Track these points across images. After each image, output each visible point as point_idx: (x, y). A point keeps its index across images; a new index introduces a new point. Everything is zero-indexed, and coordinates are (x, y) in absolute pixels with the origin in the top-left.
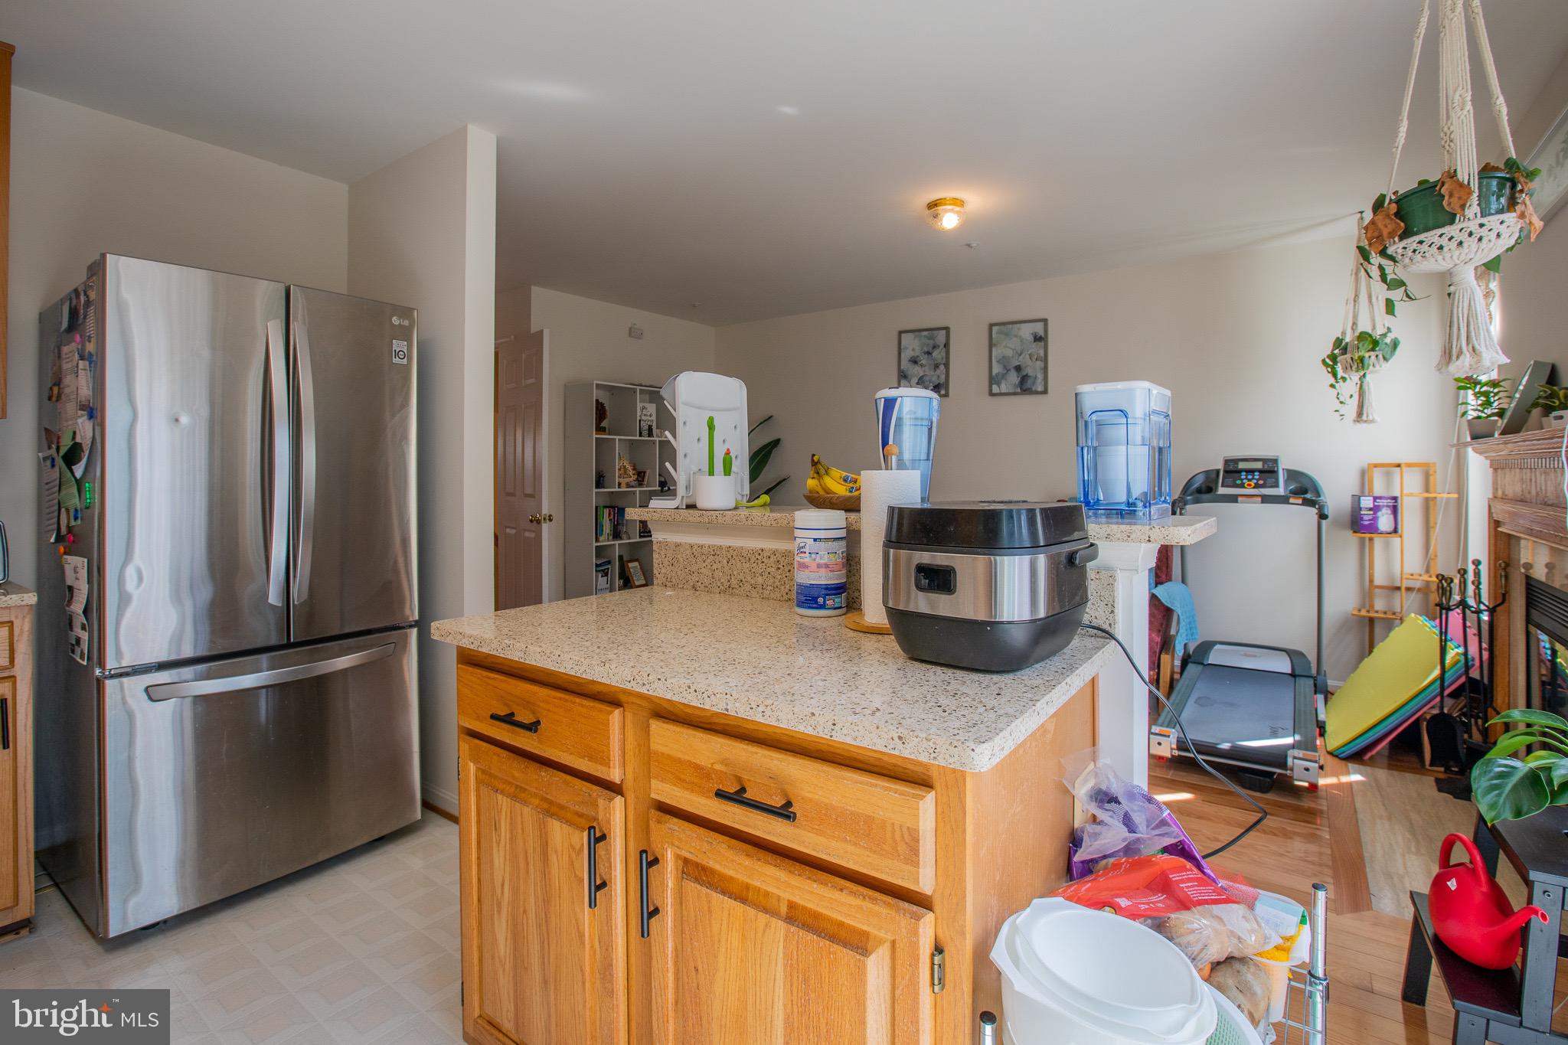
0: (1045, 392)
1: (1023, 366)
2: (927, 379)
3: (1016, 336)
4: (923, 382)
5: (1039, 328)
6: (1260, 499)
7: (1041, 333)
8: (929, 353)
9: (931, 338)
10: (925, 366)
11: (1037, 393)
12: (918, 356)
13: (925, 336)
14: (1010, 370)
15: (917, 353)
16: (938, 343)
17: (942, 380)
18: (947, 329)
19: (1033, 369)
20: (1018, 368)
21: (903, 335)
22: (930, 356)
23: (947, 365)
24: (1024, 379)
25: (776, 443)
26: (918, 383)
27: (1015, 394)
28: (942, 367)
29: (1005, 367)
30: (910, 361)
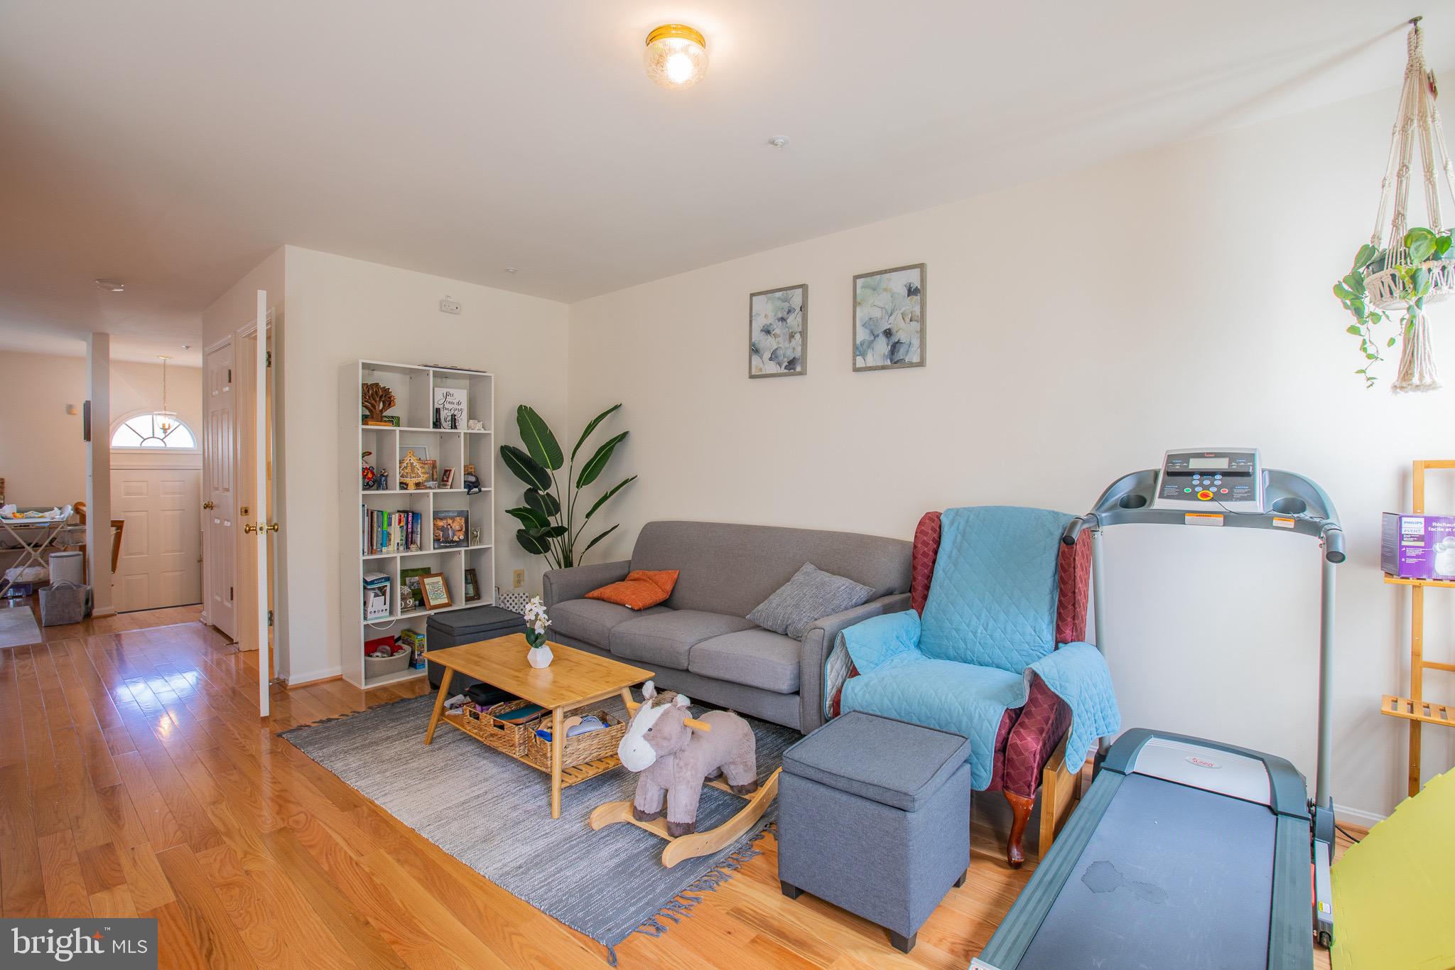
0: (921, 364)
1: (894, 331)
2: (780, 352)
3: (885, 290)
4: (776, 357)
5: (913, 277)
6: (1221, 519)
7: (917, 284)
8: (783, 319)
9: (785, 300)
10: (779, 336)
11: (911, 365)
12: (771, 324)
13: (779, 299)
14: (878, 336)
15: (771, 320)
16: (793, 306)
17: (798, 353)
18: (804, 287)
19: (905, 332)
20: (888, 333)
21: (754, 298)
22: (785, 323)
23: (804, 334)
24: (895, 347)
25: (624, 435)
26: (771, 359)
27: (883, 368)
28: (798, 336)
29: (872, 332)
30: (761, 330)
